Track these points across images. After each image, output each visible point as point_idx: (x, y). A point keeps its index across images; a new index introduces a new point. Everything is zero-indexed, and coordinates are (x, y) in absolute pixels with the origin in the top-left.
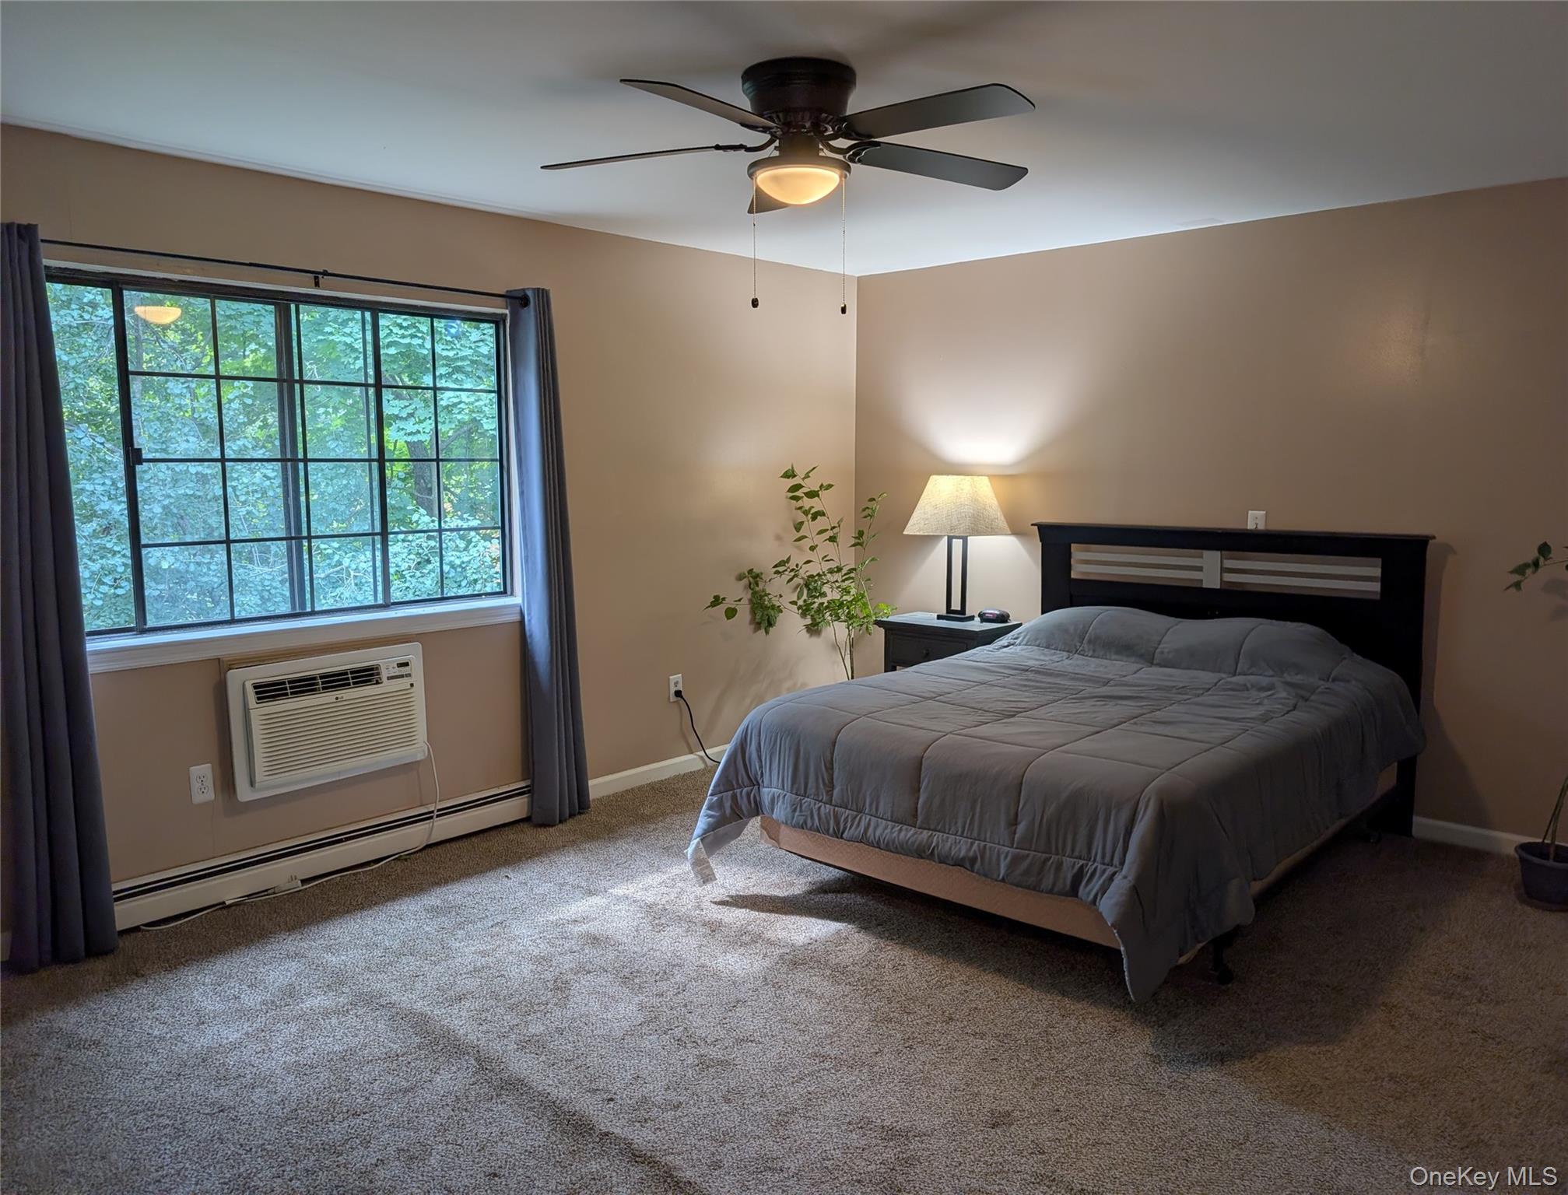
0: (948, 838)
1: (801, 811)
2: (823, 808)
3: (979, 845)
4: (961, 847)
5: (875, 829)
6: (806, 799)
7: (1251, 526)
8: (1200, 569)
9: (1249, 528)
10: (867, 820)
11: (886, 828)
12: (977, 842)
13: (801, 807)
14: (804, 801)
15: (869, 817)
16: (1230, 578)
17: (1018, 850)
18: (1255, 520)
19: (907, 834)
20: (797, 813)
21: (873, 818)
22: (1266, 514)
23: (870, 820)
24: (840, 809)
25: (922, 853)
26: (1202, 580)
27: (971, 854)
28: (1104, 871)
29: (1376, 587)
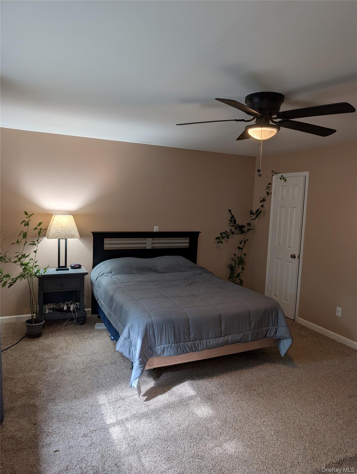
0: (233, 336)
1: (180, 348)
2: (188, 344)
3: (242, 334)
4: (238, 337)
5: (210, 342)
6: (181, 343)
7: (155, 231)
8: (146, 243)
9: (154, 231)
10: (205, 341)
11: (213, 341)
12: (241, 334)
13: (180, 346)
14: (180, 345)
15: (205, 340)
16: (153, 245)
17: (253, 331)
18: (156, 229)
19: (221, 340)
20: (179, 350)
21: (207, 340)
22: (159, 227)
23: (206, 341)
24: (194, 342)
25: (226, 343)
26: (146, 247)
27: (241, 337)
28: (274, 327)
29: (188, 245)
